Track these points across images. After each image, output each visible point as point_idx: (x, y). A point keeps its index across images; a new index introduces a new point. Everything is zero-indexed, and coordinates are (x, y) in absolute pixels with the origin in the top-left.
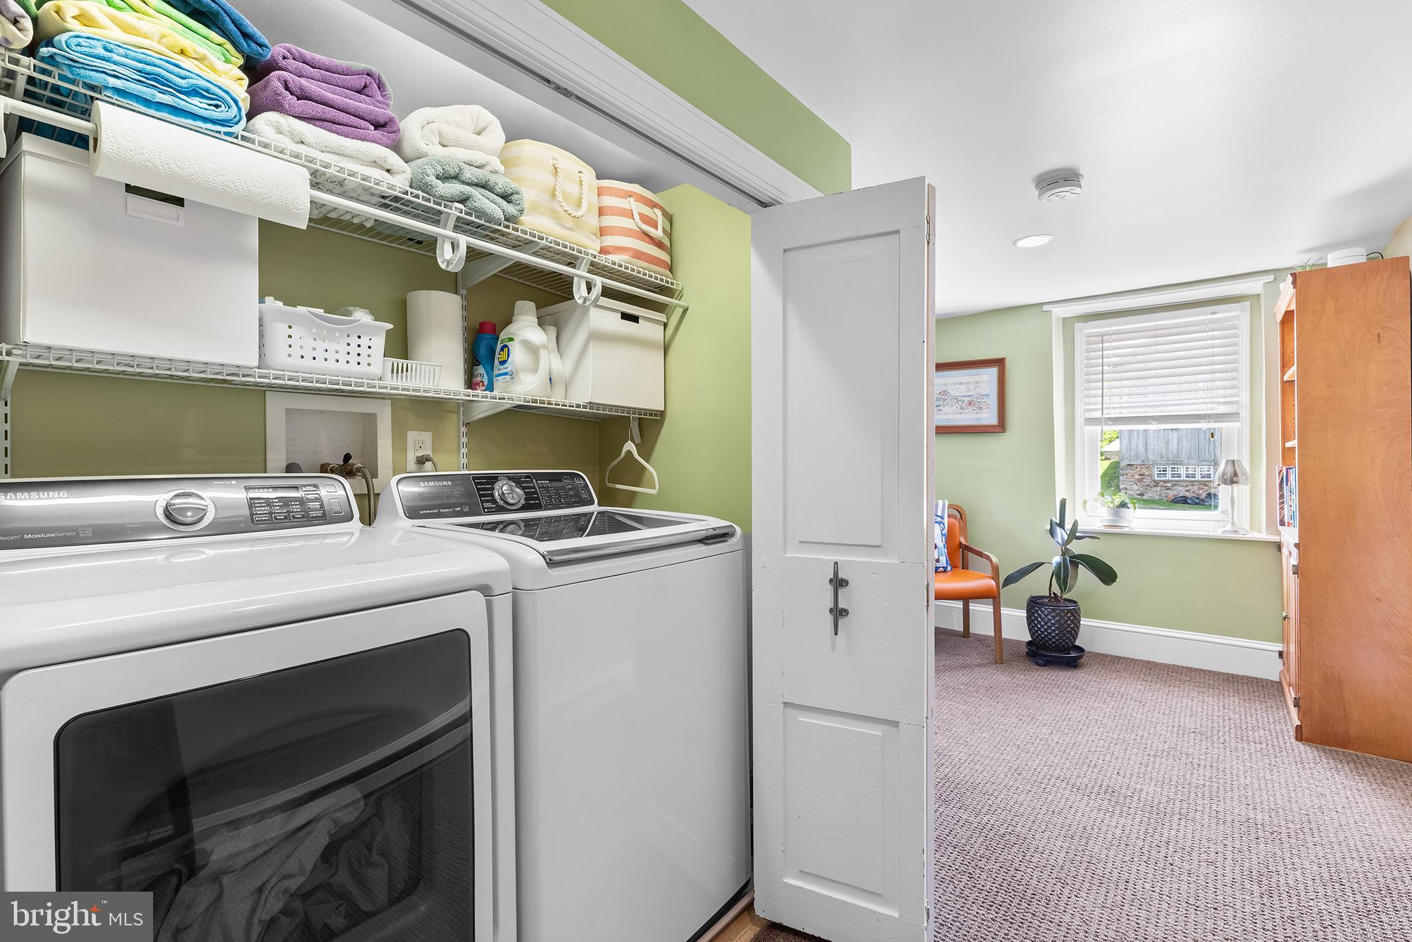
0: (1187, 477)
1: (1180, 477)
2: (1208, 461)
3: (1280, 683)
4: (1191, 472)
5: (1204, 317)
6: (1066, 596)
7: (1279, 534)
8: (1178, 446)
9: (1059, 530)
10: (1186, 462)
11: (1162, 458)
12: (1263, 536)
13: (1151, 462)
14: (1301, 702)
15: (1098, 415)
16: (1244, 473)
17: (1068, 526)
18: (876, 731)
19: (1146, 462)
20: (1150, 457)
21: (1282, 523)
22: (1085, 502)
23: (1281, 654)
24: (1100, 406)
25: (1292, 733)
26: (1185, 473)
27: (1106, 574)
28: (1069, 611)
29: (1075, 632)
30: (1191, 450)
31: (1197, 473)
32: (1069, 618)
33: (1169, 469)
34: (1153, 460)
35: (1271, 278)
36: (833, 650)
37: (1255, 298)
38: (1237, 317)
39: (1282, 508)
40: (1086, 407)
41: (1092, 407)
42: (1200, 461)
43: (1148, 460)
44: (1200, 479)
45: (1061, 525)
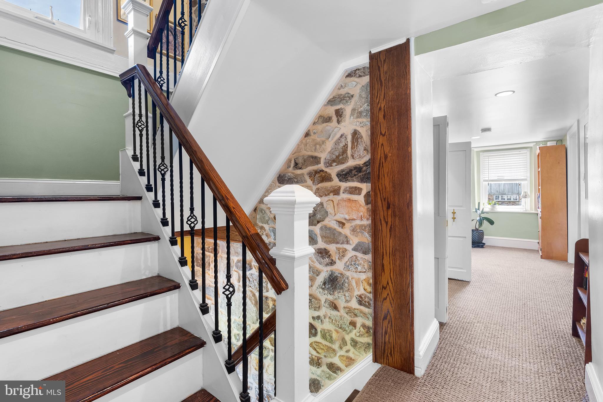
0: (507, 200)
1: (505, 200)
2: (516, 193)
3: (538, 250)
4: (509, 198)
5: (517, 152)
6: (480, 229)
7: (538, 211)
8: (504, 187)
9: (478, 211)
10: (507, 193)
11: (497, 192)
12: (534, 212)
13: (493, 194)
14: (542, 249)
15: (487, 179)
16: (528, 195)
17: (481, 210)
18: (462, 239)
19: (491, 194)
20: (492, 192)
21: (538, 208)
22: (484, 204)
23: (538, 243)
24: (488, 177)
25: (540, 257)
26: (507, 198)
27: (491, 222)
28: (481, 232)
29: (482, 239)
30: (509, 189)
31: (511, 198)
32: (481, 234)
33: (500, 196)
34: (494, 193)
35: (535, 144)
36: (453, 225)
37: (531, 148)
38: (526, 153)
39: (538, 204)
40: (483, 177)
41: (485, 177)
42: (513, 193)
43: (492, 193)
44: (513, 201)
45: (479, 209)
